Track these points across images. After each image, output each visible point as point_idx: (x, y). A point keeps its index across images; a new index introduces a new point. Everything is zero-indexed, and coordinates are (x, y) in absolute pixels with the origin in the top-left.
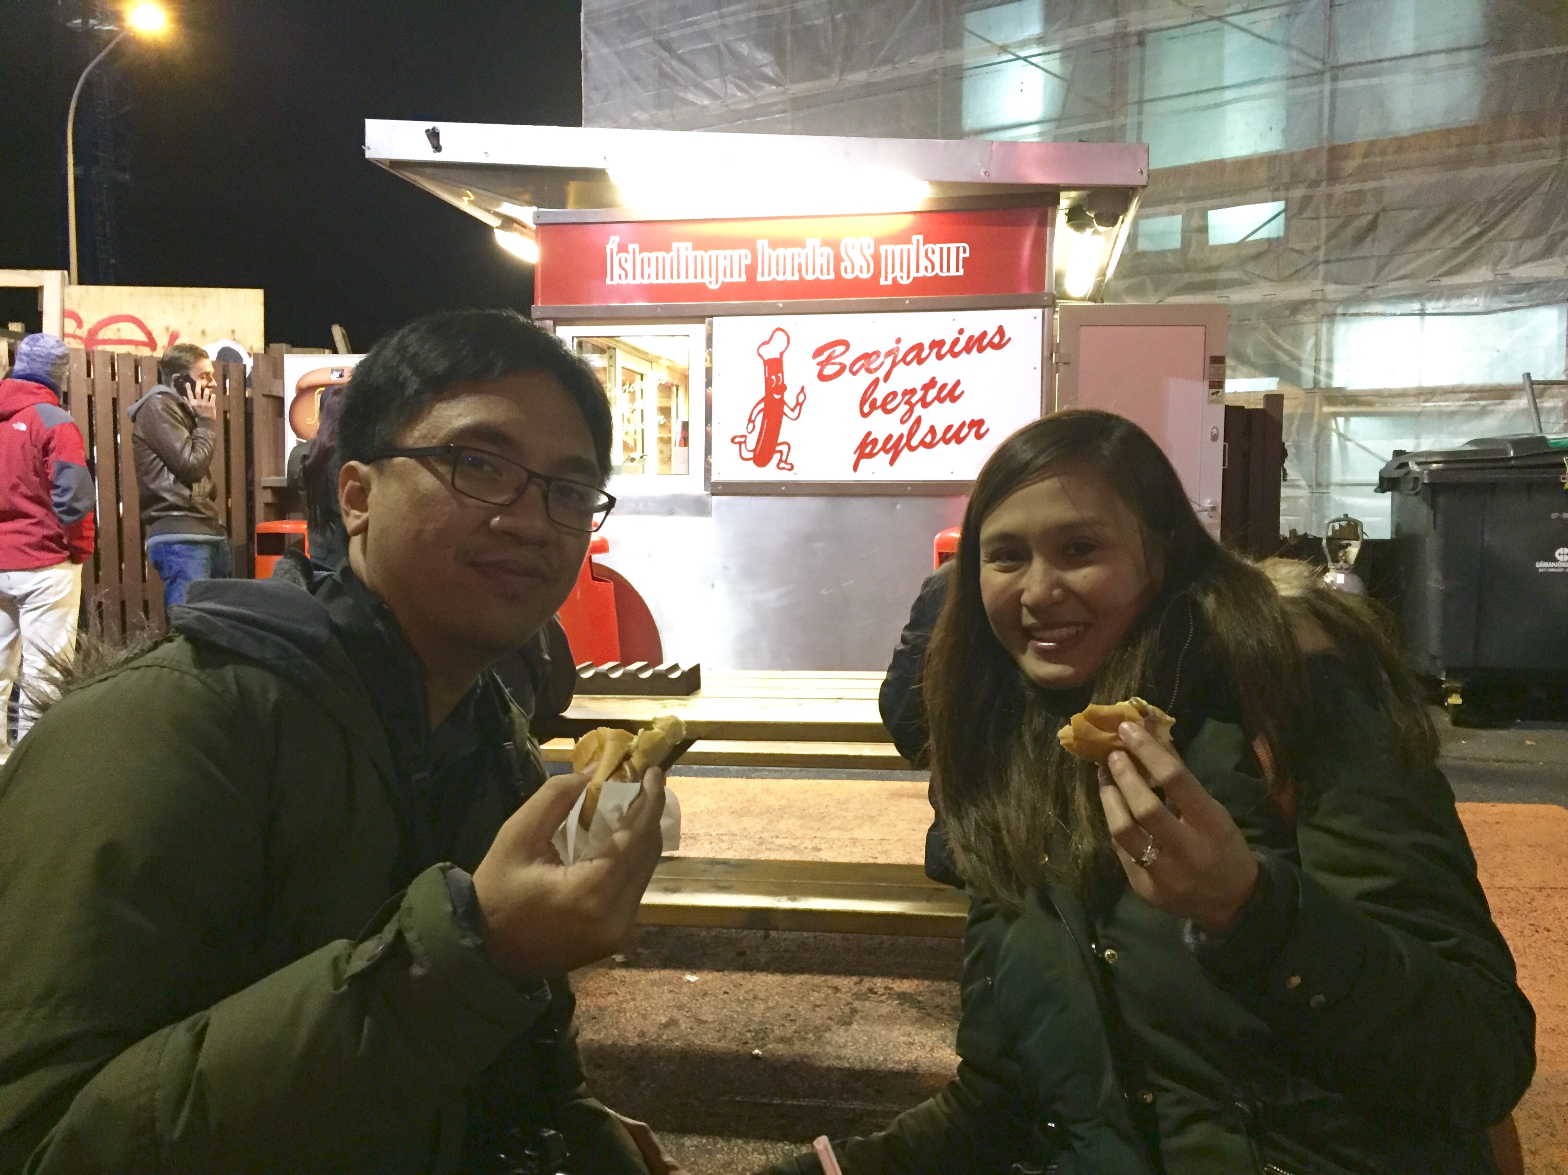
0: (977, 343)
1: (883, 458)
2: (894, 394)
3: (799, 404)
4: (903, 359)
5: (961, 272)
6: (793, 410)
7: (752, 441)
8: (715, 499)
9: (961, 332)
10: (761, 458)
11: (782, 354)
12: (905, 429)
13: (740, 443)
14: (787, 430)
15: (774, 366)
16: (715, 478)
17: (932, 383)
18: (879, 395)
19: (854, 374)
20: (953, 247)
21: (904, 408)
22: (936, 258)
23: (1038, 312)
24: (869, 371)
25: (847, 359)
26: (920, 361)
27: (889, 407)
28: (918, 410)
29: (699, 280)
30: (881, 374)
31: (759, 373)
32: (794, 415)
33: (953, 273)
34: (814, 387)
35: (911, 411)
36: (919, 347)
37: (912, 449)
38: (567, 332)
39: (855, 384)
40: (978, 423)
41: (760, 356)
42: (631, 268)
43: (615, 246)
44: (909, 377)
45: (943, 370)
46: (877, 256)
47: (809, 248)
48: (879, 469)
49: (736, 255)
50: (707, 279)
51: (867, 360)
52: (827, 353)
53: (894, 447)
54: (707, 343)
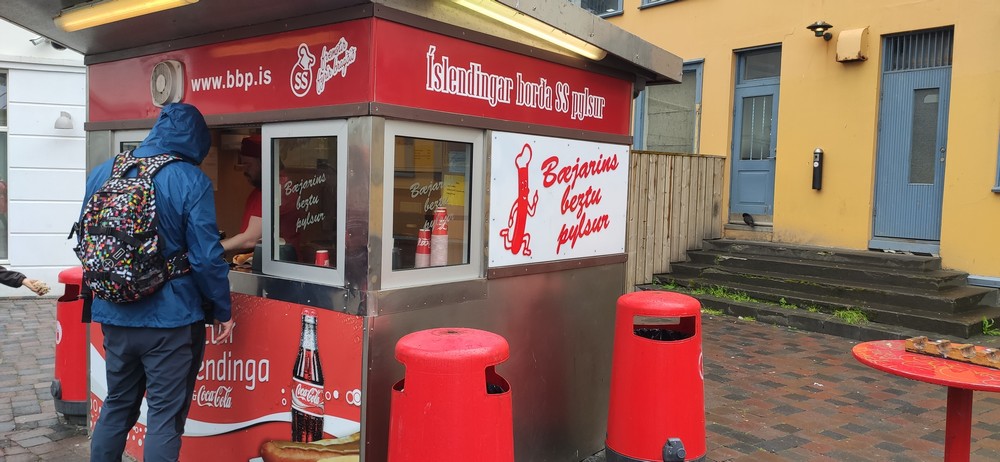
0: (607, 165)
1: (569, 243)
2: (575, 197)
3: (535, 204)
4: (579, 174)
5: (602, 117)
6: (532, 209)
7: (511, 234)
8: (489, 283)
9: (601, 156)
10: (515, 247)
11: (527, 165)
12: (578, 222)
13: (505, 236)
15: (523, 174)
16: (491, 265)
17: (590, 191)
18: (569, 198)
19: (560, 182)
20: (600, 99)
21: (579, 207)
22: (593, 104)
23: (629, 147)
24: (567, 181)
25: (556, 171)
26: (586, 175)
27: (574, 206)
28: (585, 209)
29: (485, 98)
30: (570, 183)
31: (516, 178)
32: (532, 212)
33: (599, 117)
34: (543, 191)
35: (581, 210)
36: (585, 165)
37: (581, 236)
38: (392, 130)
39: (559, 189)
40: (605, 218)
41: (517, 165)
42: (443, 78)
43: (433, 55)
44: (581, 186)
45: (594, 181)
46: (570, 97)
47: (542, 85)
48: (569, 252)
49: (505, 79)
50: (489, 98)
51: (565, 170)
52: (548, 166)
53: (574, 236)
54: (488, 152)
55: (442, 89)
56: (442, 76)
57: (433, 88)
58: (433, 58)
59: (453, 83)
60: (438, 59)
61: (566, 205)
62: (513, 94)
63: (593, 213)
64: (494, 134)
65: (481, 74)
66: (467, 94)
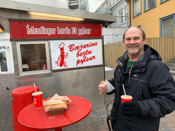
0: (93, 45)
1: (81, 63)
2: (82, 53)
3: (67, 55)
4: (83, 47)
5: (90, 34)
6: (66, 56)
7: (59, 62)
8: (53, 73)
9: (91, 43)
10: (61, 65)
11: (63, 47)
12: (84, 58)
13: (57, 63)
14: (65, 60)
15: (62, 49)
16: (53, 69)
17: (87, 51)
18: (80, 53)
19: (75, 50)
20: (89, 29)
22: (86, 31)
23: (101, 40)
24: (78, 49)
25: (74, 48)
26: (85, 48)
27: (81, 55)
29: (47, 34)
30: (80, 50)
32: (66, 57)
33: (89, 34)
34: (69, 52)
35: (84, 55)
36: (85, 45)
37: (85, 61)
40: (94, 57)
41: (59, 47)
43: (28, 26)
44: (84, 50)
45: (89, 49)
46: (77, 30)
47: (66, 28)
48: (80, 65)
49: (53, 29)
50: (48, 33)
51: (77, 48)
52: (71, 47)
53: (82, 61)
54: (49, 45)
55: (32, 33)
56: (32, 31)
57: (29, 33)
58: (28, 27)
59: (36, 32)
60: (30, 27)
61: (78, 55)
62: (56, 32)
63: (89, 56)
64: (51, 41)
65: (45, 29)
66: (40, 33)
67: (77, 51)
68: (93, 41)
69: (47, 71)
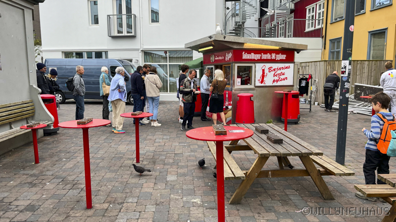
0: (287, 68)
1: (276, 82)
3: (266, 75)
4: (278, 70)
5: (285, 59)
7: (261, 80)
8: (256, 88)
9: (285, 66)
10: (262, 83)
11: (264, 69)
12: (278, 78)
13: (259, 81)
14: (265, 79)
16: (256, 85)
18: (276, 74)
20: (284, 55)
21: (278, 76)
22: (282, 57)
23: (293, 64)
25: (272, 69)
28: (280, 76)
30: (276, 71)
31: (262, 71)
34: (268, 73)
36: (280, 68)
38: (236, 65)
39: (273, 73)
40: (286, 78)
41: (262, 69)
42: (245, 56)
44: (279, 72)
45: (283, 71)
46: (276, 56)
47: (268, 55)
48: (275, 84)
49: (259, 55)
50: (255, 58)
51: (274, 69)
52: (270, 68)
53: (277, 81)
54: (255, 67)
55: (246, 58)
57: (244, 58)
59: (248, 57)
60: (245, 54)
61: (274, 75)
62: (261, 57)
63: (282, 77)
64: (256, 64)
65: (254, 55)
66: (251, 58)
67: (274, 72)
68: (287, 65)
69: (252, 86)
